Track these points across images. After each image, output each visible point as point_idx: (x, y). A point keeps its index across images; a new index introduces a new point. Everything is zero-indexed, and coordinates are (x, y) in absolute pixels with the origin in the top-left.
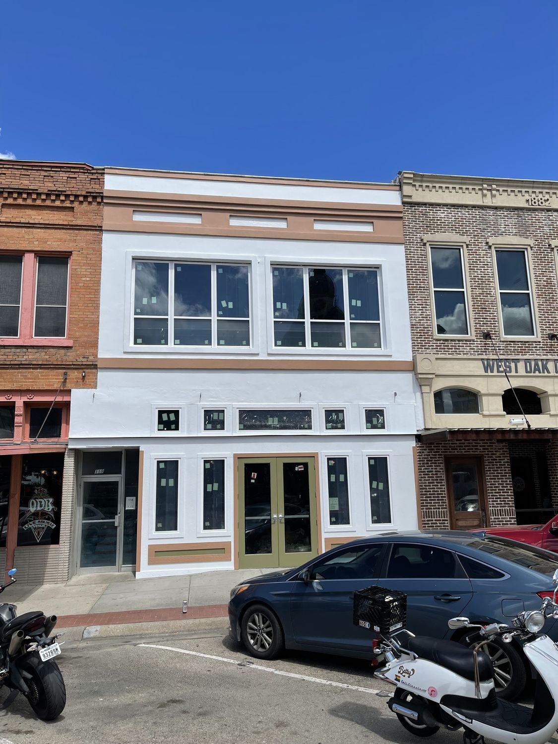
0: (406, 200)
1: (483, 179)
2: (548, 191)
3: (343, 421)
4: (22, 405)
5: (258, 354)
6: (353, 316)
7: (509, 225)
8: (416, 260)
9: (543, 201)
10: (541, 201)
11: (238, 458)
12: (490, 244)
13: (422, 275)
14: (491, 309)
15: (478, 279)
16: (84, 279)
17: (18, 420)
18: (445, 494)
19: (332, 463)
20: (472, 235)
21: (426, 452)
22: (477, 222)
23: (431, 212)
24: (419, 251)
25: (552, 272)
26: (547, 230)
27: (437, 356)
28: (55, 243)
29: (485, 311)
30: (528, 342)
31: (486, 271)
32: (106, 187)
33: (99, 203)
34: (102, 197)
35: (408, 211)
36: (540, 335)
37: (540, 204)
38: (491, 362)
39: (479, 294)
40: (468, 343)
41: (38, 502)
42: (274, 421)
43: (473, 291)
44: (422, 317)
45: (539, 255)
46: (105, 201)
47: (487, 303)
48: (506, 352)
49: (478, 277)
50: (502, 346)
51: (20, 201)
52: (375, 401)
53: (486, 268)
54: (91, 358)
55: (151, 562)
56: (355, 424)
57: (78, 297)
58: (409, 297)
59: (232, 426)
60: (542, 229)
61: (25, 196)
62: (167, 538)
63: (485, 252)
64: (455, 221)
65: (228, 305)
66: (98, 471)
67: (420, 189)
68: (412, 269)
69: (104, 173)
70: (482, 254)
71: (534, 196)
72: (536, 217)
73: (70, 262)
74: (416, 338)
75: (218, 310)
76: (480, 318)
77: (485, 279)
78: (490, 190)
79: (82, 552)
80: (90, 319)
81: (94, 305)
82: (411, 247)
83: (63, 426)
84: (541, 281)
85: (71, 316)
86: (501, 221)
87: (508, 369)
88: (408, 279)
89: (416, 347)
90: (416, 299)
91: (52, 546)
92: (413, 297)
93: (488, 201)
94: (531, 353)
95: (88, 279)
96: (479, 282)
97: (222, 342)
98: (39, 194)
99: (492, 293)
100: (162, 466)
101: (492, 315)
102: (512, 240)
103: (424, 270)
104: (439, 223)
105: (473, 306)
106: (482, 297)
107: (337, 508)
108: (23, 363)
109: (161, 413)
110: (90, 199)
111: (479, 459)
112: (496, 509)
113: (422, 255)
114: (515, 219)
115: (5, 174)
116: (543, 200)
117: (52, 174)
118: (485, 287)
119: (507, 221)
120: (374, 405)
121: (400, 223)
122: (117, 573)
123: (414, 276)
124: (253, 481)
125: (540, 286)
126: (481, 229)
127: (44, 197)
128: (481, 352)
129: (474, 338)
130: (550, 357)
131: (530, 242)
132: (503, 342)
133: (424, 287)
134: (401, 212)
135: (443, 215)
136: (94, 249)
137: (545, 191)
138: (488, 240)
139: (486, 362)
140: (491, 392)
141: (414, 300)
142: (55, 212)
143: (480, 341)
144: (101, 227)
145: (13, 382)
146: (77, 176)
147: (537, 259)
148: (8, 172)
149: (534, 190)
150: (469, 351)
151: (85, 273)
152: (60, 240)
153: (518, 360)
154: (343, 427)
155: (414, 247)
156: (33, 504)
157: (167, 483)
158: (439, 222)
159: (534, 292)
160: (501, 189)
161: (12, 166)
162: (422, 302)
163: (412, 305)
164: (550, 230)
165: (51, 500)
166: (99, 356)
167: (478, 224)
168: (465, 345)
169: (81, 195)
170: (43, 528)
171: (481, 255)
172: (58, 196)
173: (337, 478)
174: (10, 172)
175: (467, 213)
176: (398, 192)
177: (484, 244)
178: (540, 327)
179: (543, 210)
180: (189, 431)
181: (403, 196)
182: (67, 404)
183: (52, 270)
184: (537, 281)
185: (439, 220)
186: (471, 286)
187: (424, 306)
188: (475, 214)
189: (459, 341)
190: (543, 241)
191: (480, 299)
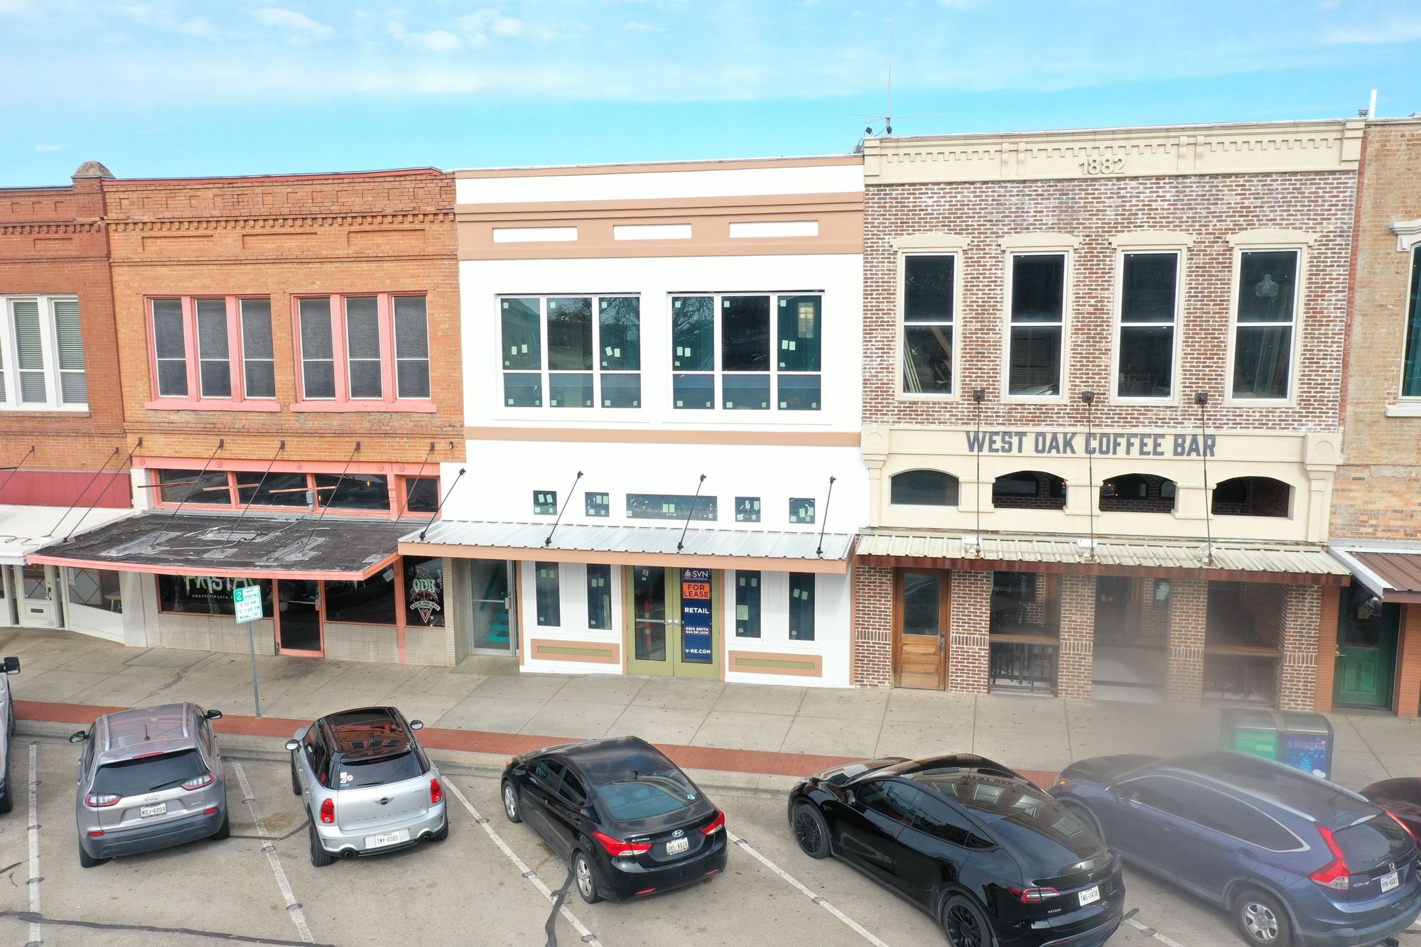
0: (869, 181)
2: (1122, 144)
3: (758, 512)
4: (394, 477)
5: (650, 422)
6: (783, 365)
7: (1042, 212)
8: (879, 278)
9: (1110, 163)
10: (1106, 163)
12: (1004, 247)
13: (887, 302)
14: (992, 353)
15: (977, 306)
16: (442, 326)
17: (392, 492)
18: (890, 612)
20: (976, 232)
22: (987, 208)
23: (911, 196)
24: (886, 264)
25: (1108, 289)
26: (1110, 215)
27: (896, 426)
29: (982, 357)
30: (1045, 405)
31: (992, 292)
32: (458, 200)
33: (452, 221)
34: (454, 214)
35: (874, 199)
36: (1068, 393)
37: (1104, 170)
38: (981, 436)
39: (976, 329)
40: (948, 406)
41: (422, 583)
42: (671, 509)
43: (966, 325)
44: (881, 368)
45: (1089, 261)
46: (458, 218)
47: (987, 344)
48: (1008, 420)
49: (978, 302)
50: (1003, 411)
51: (366, 227)
52: (803, 488)
53: (993, 287)
54: (457, 426)
55: (534, 657)
57: (439, 349)
58: (865, 337)
59: (618, 513)
60: (1103, 215)
61: (369, 220)
62: (550, 632)
63: (994, 260)
64: (949, 210)
65: (613, 352)
67: (895, 160)
68: (872, 294)
69: (455, 178)
70: (988, 264)
71: (1095, 154)
72: (1094, 194)
73: (427, 303)
74: (870, 399)
75: (602, 360)
76: (972, 369)
77: (989, 306)
78: (1016, 152)
80: (455, 378)
81: (456, 359)
82: (874, 258)
84: (1085, 305)
85: (434, 371)
86: (1030, 204)
87: (1007, 446)
88: (864, 310)
89: (868, 413)
90: (874, 340)
91: (438, 628)
92: (870, 337)
93: (1010, 172)
94: (1048, 423)
95: (447, 326)
96: (977, 310)
97: (607, 403)
98: (384, 217)
99: (997, 328)
101: (991, 364)
102: (1043, 240)
103: (891, 294)
104: (922, 216)
105: (963, 349)
106: (979, 335)
107: (746, 617)
109: (536, 494)
110: (441, 217)
111: (946, 571)
112: (961, 636)
113: (890, 270)
114: (1055, 199)
115: (346, 191)
116: (1111, 161)
117: (396, 185)
118: (987, 318)
119: (1041, 204)
120: (803, 491)
121: (859, 219)
123: (874, 304)
124: (644, 579)
125: (1083, 313)
126: (992, 221)
127: (389, 220)
128: (968, 419)
129: (959, 399)
130: (1079, 428)
131: (1076, 239)
132: (1004, 405)
133: (888, 322)
134: (862, 202)
135: (930, 202)
136: (451, 285)
137: (1117, 145)
138: (1002, 240)
139: (972, 436)
141: (871, 341)
142: (405, 238)
143: (968, 404)
144: (457, 254)
145: (382, 453)
146: (424, 185)
147: (1085, 269)
149: (1097, 145)
150: (949, 419)
151: (443, 318)
152: (413, 276)
153: (1025, 434)
154: (759, 519)
155: (878, 258)
156: (417, 584)
157: (548, 574)
158: (922, 213)
159: (1070, 325)
160: (1035, 149)
162: (883, 345)
163: (868, 349)
164: (1117, 215)
165: (434, 581)
166: (466, 423)
167: (990, 213)
168: (942, 410)
169: (430, 214)
170: (429, 608)
171: (986, 265)
173: (748, 583)
174: (351, 188)
175: (972, 195)
176: (859, 169)
177: (994, 247)
178: (1071, 381)
179: (1110, 178)
181: (866, 175)
182: (437, 478)
183: (410, 313)
184: (1077, 305)
185: (922, 210)
186: (964, 318)
187: (886, 351)
188: (986, 196)
189: (934, 402)
190: (1101, 236)
191: (977, 338)
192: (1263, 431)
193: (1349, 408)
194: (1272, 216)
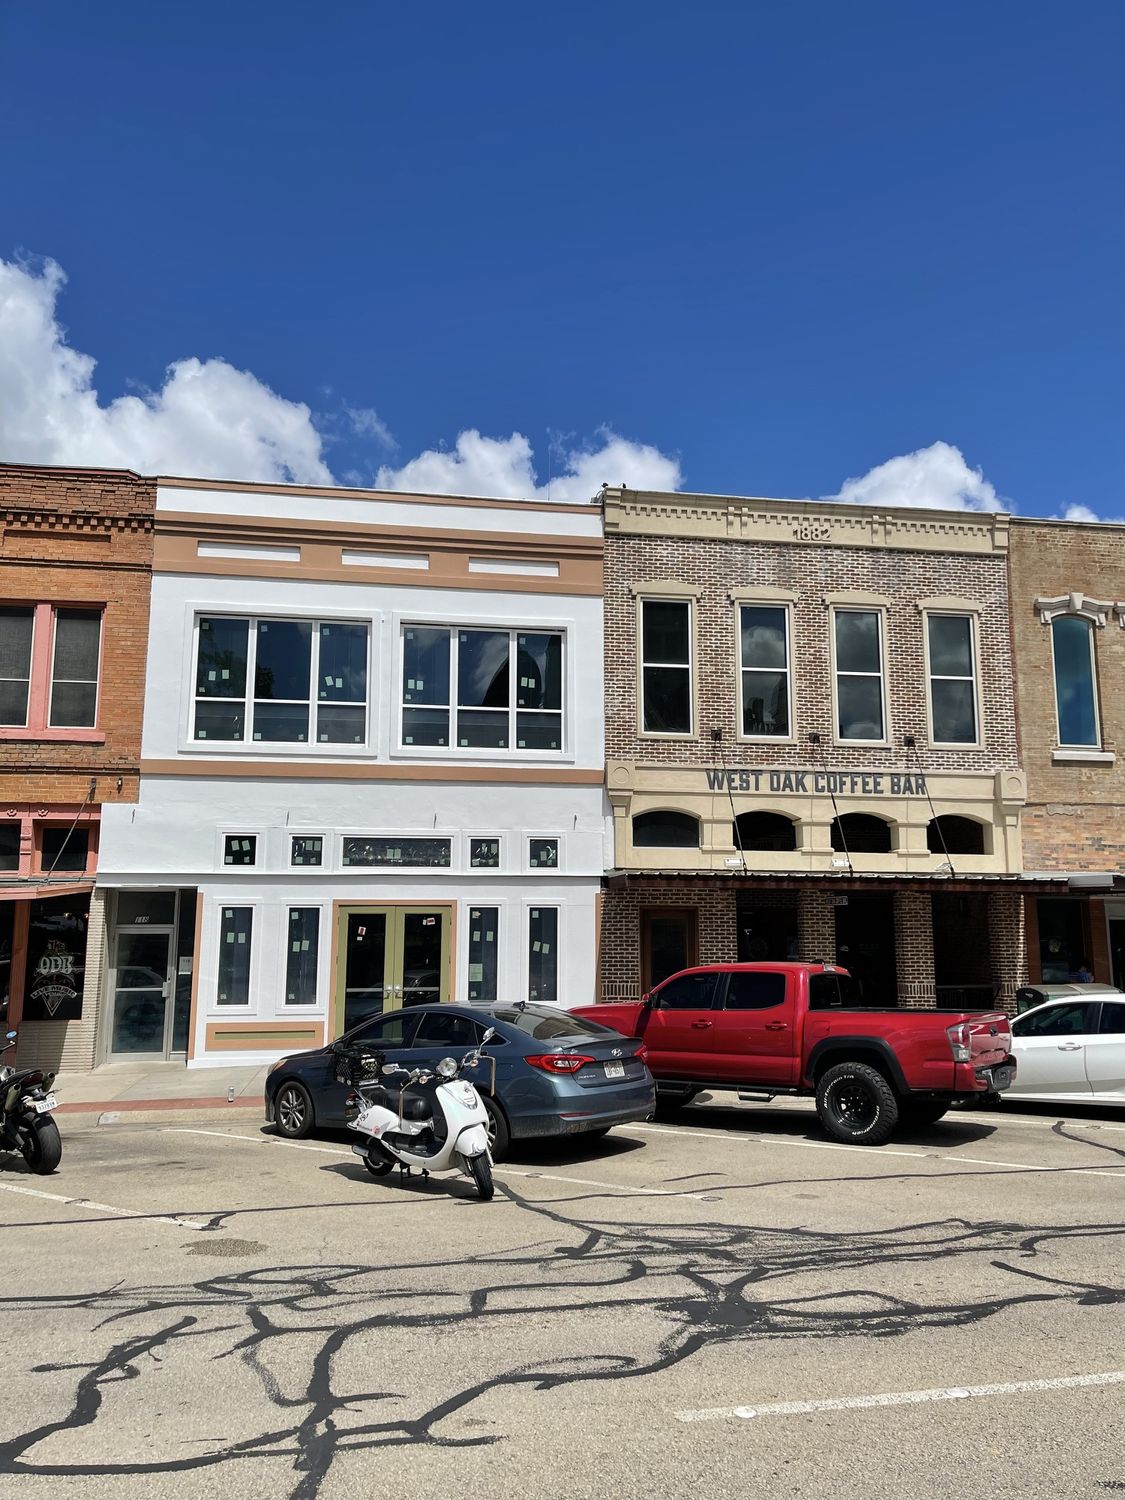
0: (608, 529)
1: (728, 499)
2: (827, 517)
3: (497, 855)
4: (31, 824)
5: (375, 758)
6: (522, 702)
7: (764, 569)
8: (619, 620)
9: (818, 533)
10: (815, 533)
11: (341, 905)
12: (733, 598)
13: (627, 643)
14: (727, 695)
15: (711, 650)
17: (24, 845)
18: (638, 962)
19: (477, 914)
20: (707, 583)
21: (614, 902)
22: (715, 563)
23: (647, 547)
24: (625, 608)
25: (825, 641)
26: (821, 576)
27: (639, 764)
28: (81, 590)
29: (717, 698)
30: (777, 745)
31: (724, 638)
32: (158, 508)
33: (148, 531)
34: (153, 522)
35: (613, 546)
36: (796, 735)
37: (814, 538)
38: (720, 774)
39: (710, 672)
40: (689, 745)
41: (53, 962)
42: (397, 854)
43: (701, 668)
44: (623, 706)
45: (806, 615)
46: (156, 527)
47: (721, 686)
48: (745, 759)
49: (711, 646)
50: (739, 750)
51: (31, 527)
52: (546, 828)
53: (724, 634)
54: (131, 758)
55: (209, 1047)
56: (514, 859)
57: (115, 669)
58: (606, 677)
59: (333, 860)
60: (815, 576)
61: (38, 519)
62: (234, 1013)
63: (724, 609)
64: (682, 561)
65: (335, 683)
66: (139, 919)
67: (633, 512)
68: (613, 634)
69: (156, 485)
70: (719, 613)
71: (806, 524)
72: (806, 558)
73: (104, 616)
74: (612, 736)
75: (320, 690)
76: (709, 709)
77: (721, 651)
78: (740, 515)
79: (114, 1032)
80: (133, 703)
81: (137, 682)
82: (613, 601)
83: (90, 854)
84: (806, 654)
85: (104, 697)
86: (753, 563)
87: (745, 785)
88: (605, 650)
89: (611, 750)
90: (615, 678)
91: (71, 1022)
92: (611, 677)
93: (735, 533)
94: (781, 762)
95: (129, 643)
96: (711, 655)
97: (324, 737)
98: (59, 517)
99: (730, 672)
100: (229, 914)
101: (727, 704)
102: (767, 593)
103: (630, 637)
104: (658, 565)
105: (699, 690)
106: (714, 678)
107: (480, 978)
108: (33, 764)
109: (229, 839)
110: (134, 524)
111: (692, 913)
113: (630, 614)
114: (774, 559)
115: (9, 485)
116: (819, 531)
117: (79, 485)
118: (720, 662)
119: (763, 562)
120: (544, 832)
121: (599, 564)
122: (164, 1062)
123: (614, 644)
124: (360, 939)
125: (804, 661)
126: (721, 574)
127: (66, 521)
128: (707, 758)
129: (698, 738)
130: (809, 768)
131: (795, 595)
132: (740, 744)
133: (629, 662)
134: (601, 548)
136: (139, 599)
137: (823, 517)
138: (730, 592)
139: (712, 774)
140: (717, 817)
141: (613, 680)
142: (84, 543)
143: (707, 743)
144: (150, 566)
145: (18, 791)
146: (116, 489)
147: (803, 622)
148: (16, 481)
149: (807, 516)
150: (689, 758)
151: (124, 634)
152: (89, 585)
153: (761, 772)
154: (496, 865)
155: (617, 601)
156: (45, 964)
157: (236, 938)
158: (658, 562)
159: (794, 671)
160: (756, 514)
161: (19, 474)
162: (624, 684)
163: (610, 687)
164: (827, 577)
165: (71, 959)
166: (143, 756)
167: (718, 567)
168: (683, 748)
169: (122, 519)
170: (59, 997)
171: (717, 614)
172: (87, 520)
173: (484, 936)
174: (17, 483)
175: (702, 550)
176: (599, 517)
177: (723, 598)
178: (798, 723)
179: (818, 546)
180: (269, 866)
181: (606, 524)
182: (97, 823)
183: (77, 627)
184: (799, 654)
185: (658, 560)
186: (699, 661)
187: (627, 689)
188: (715, 552)
189: (674, 741)
190: (815, 594)
191: (712, 680)
192: (961, 772)
193: (1024, 753)
194: (948, 588)
